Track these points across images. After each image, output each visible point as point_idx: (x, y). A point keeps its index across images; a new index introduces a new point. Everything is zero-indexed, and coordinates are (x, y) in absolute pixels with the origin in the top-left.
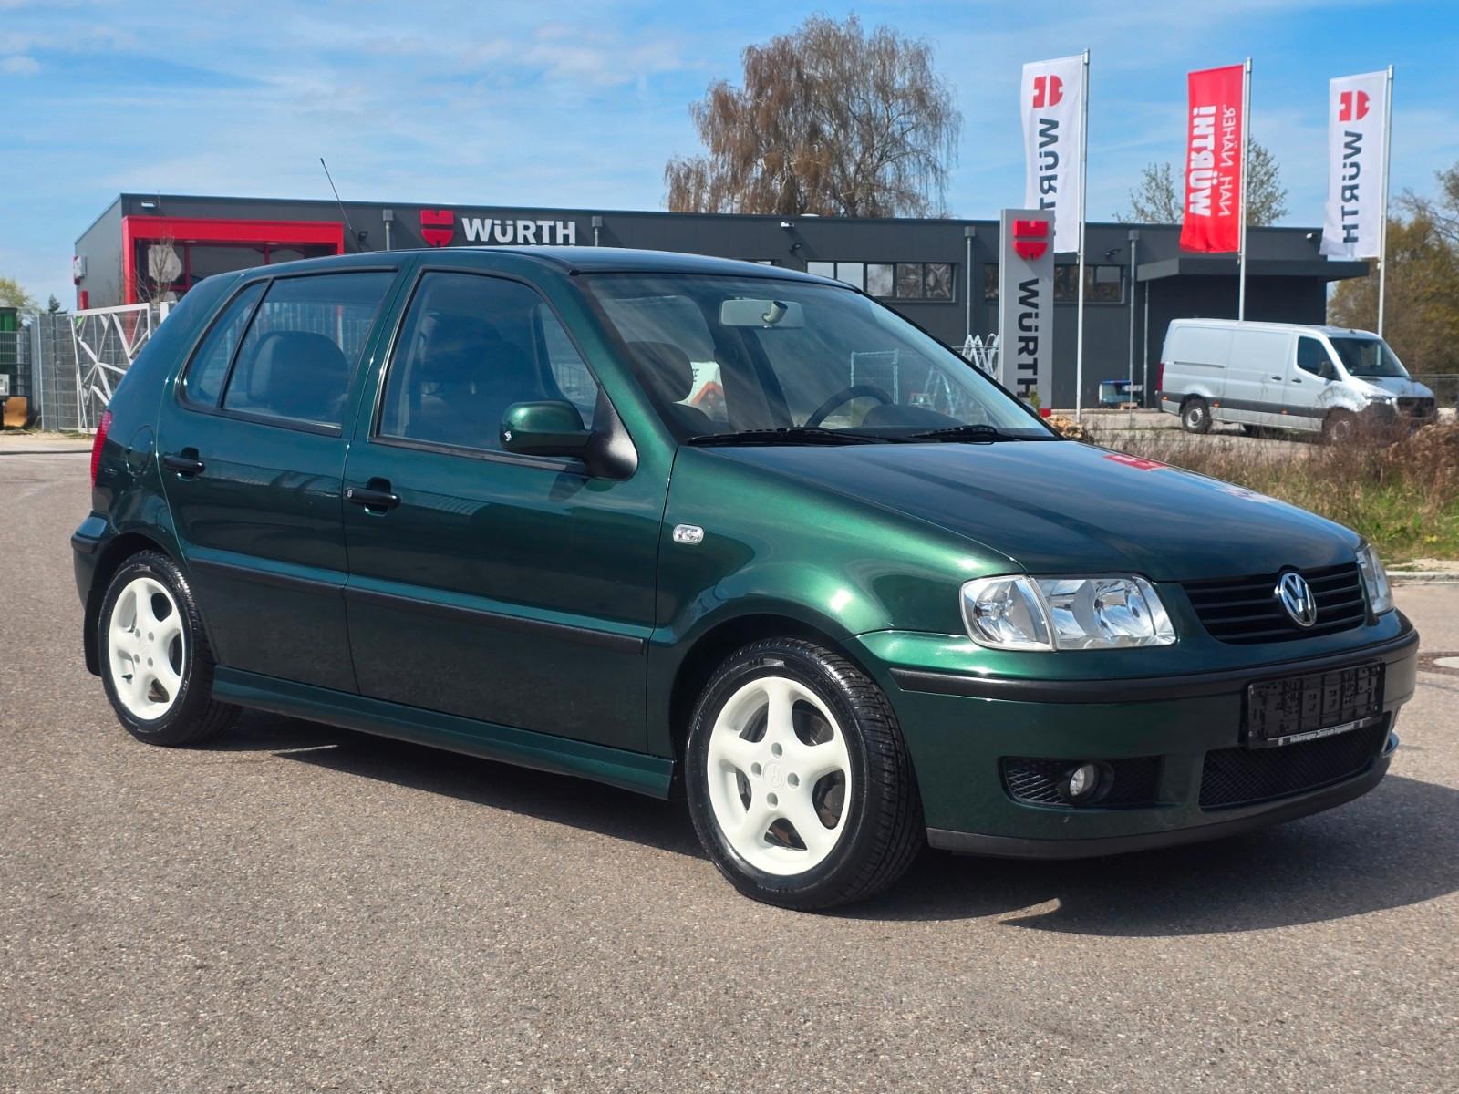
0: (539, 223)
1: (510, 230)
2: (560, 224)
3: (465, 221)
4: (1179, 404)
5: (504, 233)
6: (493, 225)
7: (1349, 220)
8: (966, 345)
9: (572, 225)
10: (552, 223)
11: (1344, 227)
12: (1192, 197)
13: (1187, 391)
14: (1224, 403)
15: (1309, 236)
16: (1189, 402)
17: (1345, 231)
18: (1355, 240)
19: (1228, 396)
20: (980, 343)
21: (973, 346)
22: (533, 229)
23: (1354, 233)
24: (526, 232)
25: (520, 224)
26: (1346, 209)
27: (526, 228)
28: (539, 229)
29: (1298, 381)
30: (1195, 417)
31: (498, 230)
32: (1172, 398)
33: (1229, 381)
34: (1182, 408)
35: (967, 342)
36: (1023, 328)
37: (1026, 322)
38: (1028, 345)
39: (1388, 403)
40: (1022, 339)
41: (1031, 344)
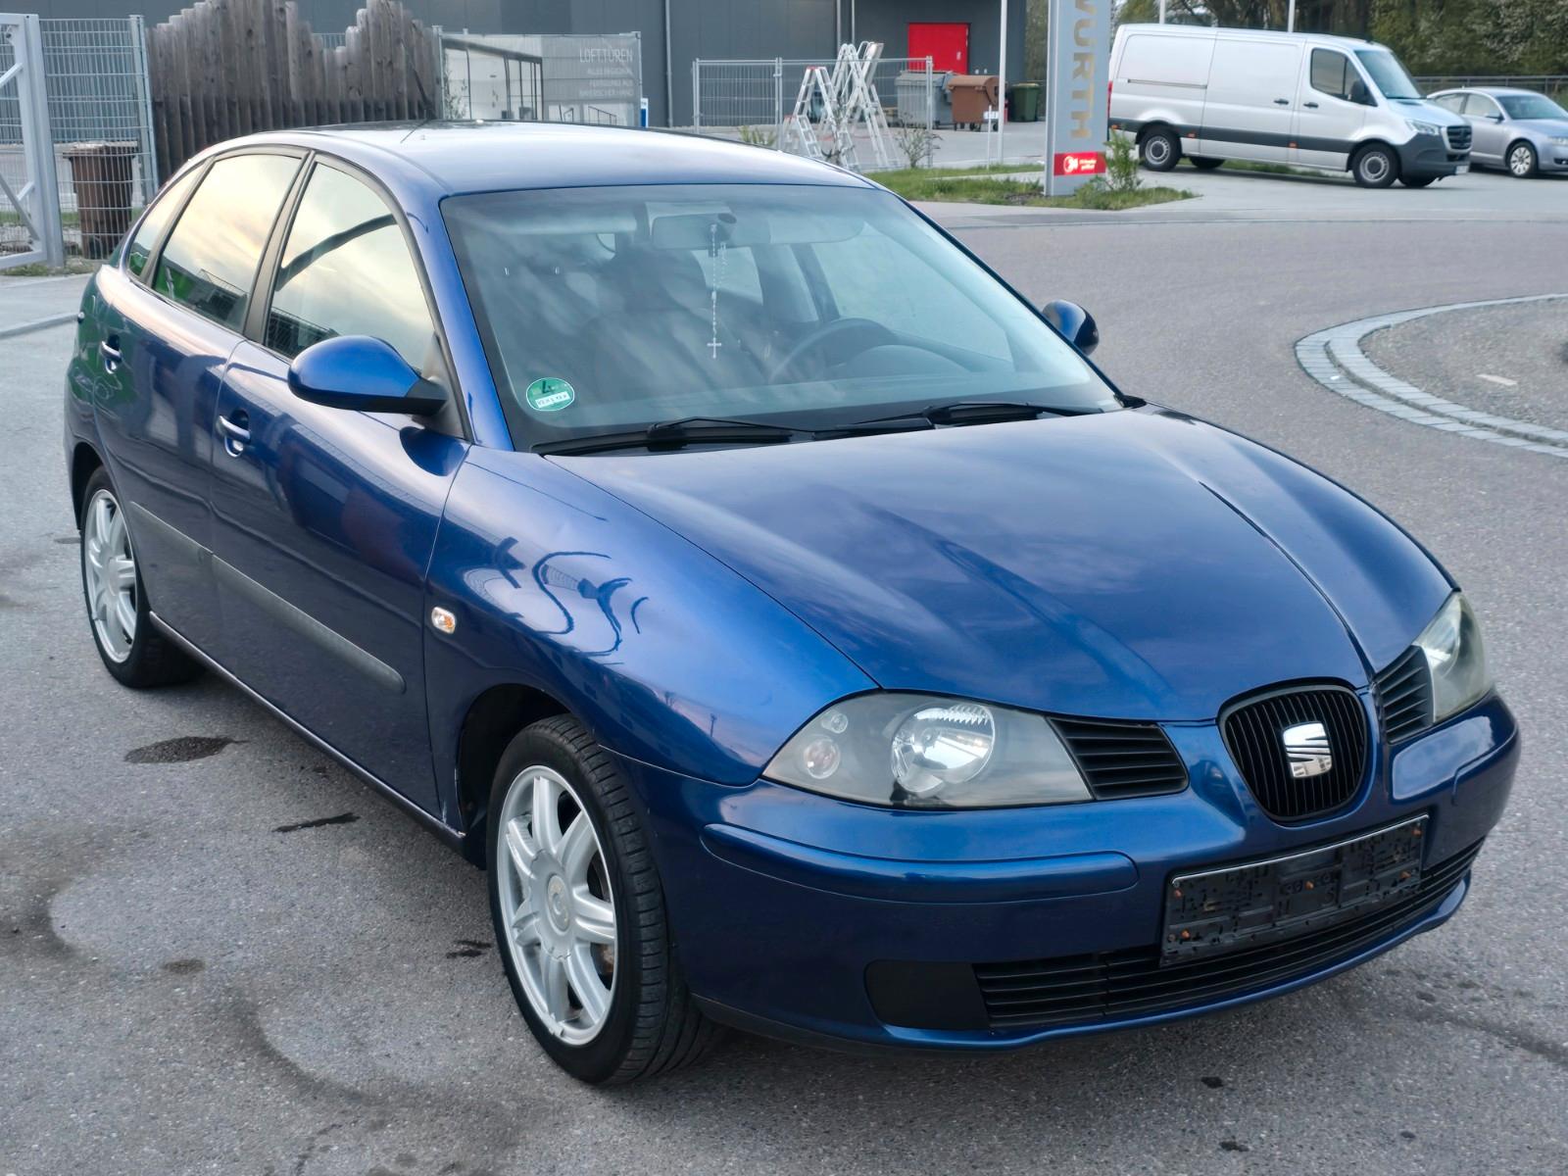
4: (1134, 134)
13: (1146, 117)
14: (1200, 133)
16: (1149, 131)
19: (1208, 124)
29: (1311, 105)
30: (1157, 151)
32: (1126, 126)
33: (1209, 105)
34: (1138, 139)
36: (1080, 42)
37: (1083, 33)
38: (1083, 66)
39: (1436, 133)
40: (1078, 57)
41: (1087, 64)
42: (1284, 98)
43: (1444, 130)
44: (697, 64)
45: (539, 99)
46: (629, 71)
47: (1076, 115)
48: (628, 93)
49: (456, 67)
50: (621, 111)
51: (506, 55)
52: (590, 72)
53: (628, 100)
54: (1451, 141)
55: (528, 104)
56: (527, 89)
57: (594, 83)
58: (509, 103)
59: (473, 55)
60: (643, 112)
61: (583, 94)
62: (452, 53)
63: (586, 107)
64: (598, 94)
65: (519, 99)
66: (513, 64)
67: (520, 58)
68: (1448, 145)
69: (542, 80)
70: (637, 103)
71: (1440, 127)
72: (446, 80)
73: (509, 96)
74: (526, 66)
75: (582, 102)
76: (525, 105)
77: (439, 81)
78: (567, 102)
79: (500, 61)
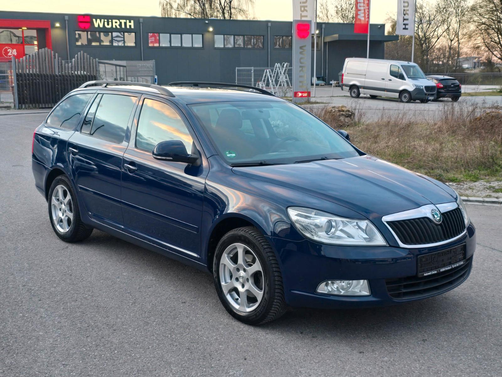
0: (121, 21)
1: (110, 23)
2: (128, 21)
3: (94, 20)
4: (349, 88)
5: (108, 24)
6: (104, 22)
7: (406, 22)
8: (275, 67)
9: (132, 21)
10: (125, 21)
11: (404, 24)
12: (359, 13)
13: (352, 83)
14: (364, 88)
15: (379, 26)
16: (352, 87)
17: (404, 26)
18: (407, 29)
19: (366, 85)
20: (280, 66)
21: (278, 67)
22: (118, 23)
23: (407, 27)
24: (116, 24)
25: (114, 21)
26: (405, 18)
27: (116, 22)
28: (121, 23)
29: (390, 80)
30: (354, 92)
31: (106, 23)
32: (346, 86)
33: (366, 80)
34: (350, 89)
35: (275, 65)
36: (301, 63)
37: (302, 61)
38: (302, 69)
39: (422, 88)
40: (300, 67)
41: (304, 68)
42: (384, 78)
43: (424, 87)
44: (237, 68)
45: (125, 75)
46: (151, 69)
47: (300, 82)
48: (152, 74)
49: (102, 68)
50: (149, 79)
51: (116, 65)
52: (140, 69)
53: (151, 76)
54: (426, 90)
55: (122, 76)
56: (122, 73)
57: (140, 72)
58: (117, 76)
59: (106, 65)
60: (156, 79)
61: (138, 74)
62: (101, 65)
63: (139, 78)
64: (143, 74)
65: (119, 75)
66: (118, 68)
67: (120, 66)
68: (425, 91)
69: (126, 71)
70: (154, 77)
71: (422, 86)
72: (99, 71)
73: (116, 74)
74: (122, 68)
75: (138, 76)
76: (121, 77)
77: (98, 71)
78: (133, 76)
79: (114, 67)
